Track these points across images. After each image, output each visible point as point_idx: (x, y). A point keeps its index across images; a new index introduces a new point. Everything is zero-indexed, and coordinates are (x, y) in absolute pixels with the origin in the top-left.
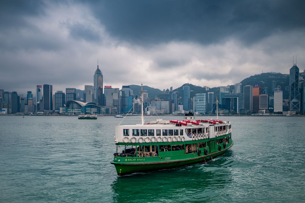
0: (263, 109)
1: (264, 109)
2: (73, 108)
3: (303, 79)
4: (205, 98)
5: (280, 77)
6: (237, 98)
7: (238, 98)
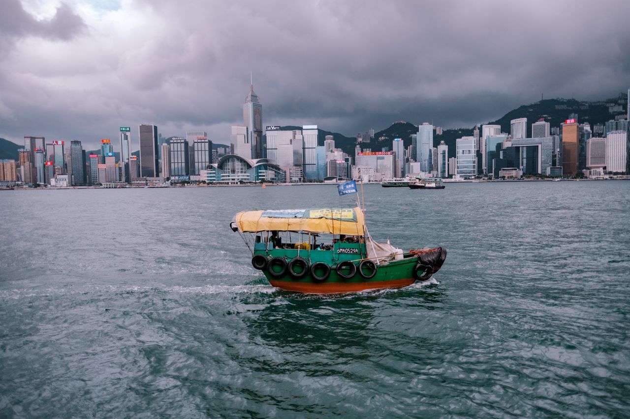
0: (599, 167)
1: (601, 167)
2: (233, 171)
3: (623, 110)
4: (473, 146)
5: (577, 108)
6: (538, 146)
7: (540, 146)
